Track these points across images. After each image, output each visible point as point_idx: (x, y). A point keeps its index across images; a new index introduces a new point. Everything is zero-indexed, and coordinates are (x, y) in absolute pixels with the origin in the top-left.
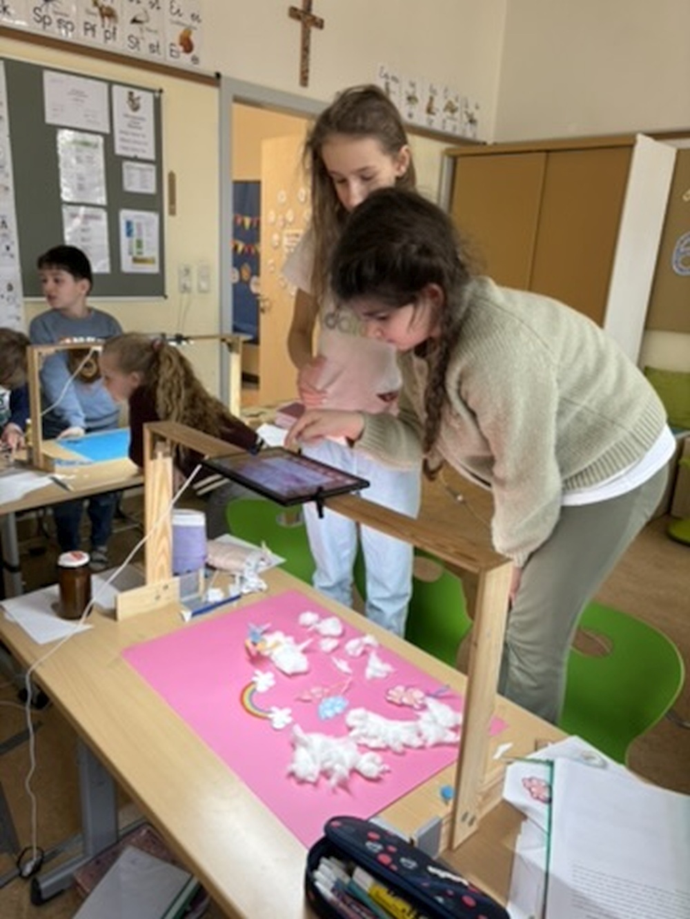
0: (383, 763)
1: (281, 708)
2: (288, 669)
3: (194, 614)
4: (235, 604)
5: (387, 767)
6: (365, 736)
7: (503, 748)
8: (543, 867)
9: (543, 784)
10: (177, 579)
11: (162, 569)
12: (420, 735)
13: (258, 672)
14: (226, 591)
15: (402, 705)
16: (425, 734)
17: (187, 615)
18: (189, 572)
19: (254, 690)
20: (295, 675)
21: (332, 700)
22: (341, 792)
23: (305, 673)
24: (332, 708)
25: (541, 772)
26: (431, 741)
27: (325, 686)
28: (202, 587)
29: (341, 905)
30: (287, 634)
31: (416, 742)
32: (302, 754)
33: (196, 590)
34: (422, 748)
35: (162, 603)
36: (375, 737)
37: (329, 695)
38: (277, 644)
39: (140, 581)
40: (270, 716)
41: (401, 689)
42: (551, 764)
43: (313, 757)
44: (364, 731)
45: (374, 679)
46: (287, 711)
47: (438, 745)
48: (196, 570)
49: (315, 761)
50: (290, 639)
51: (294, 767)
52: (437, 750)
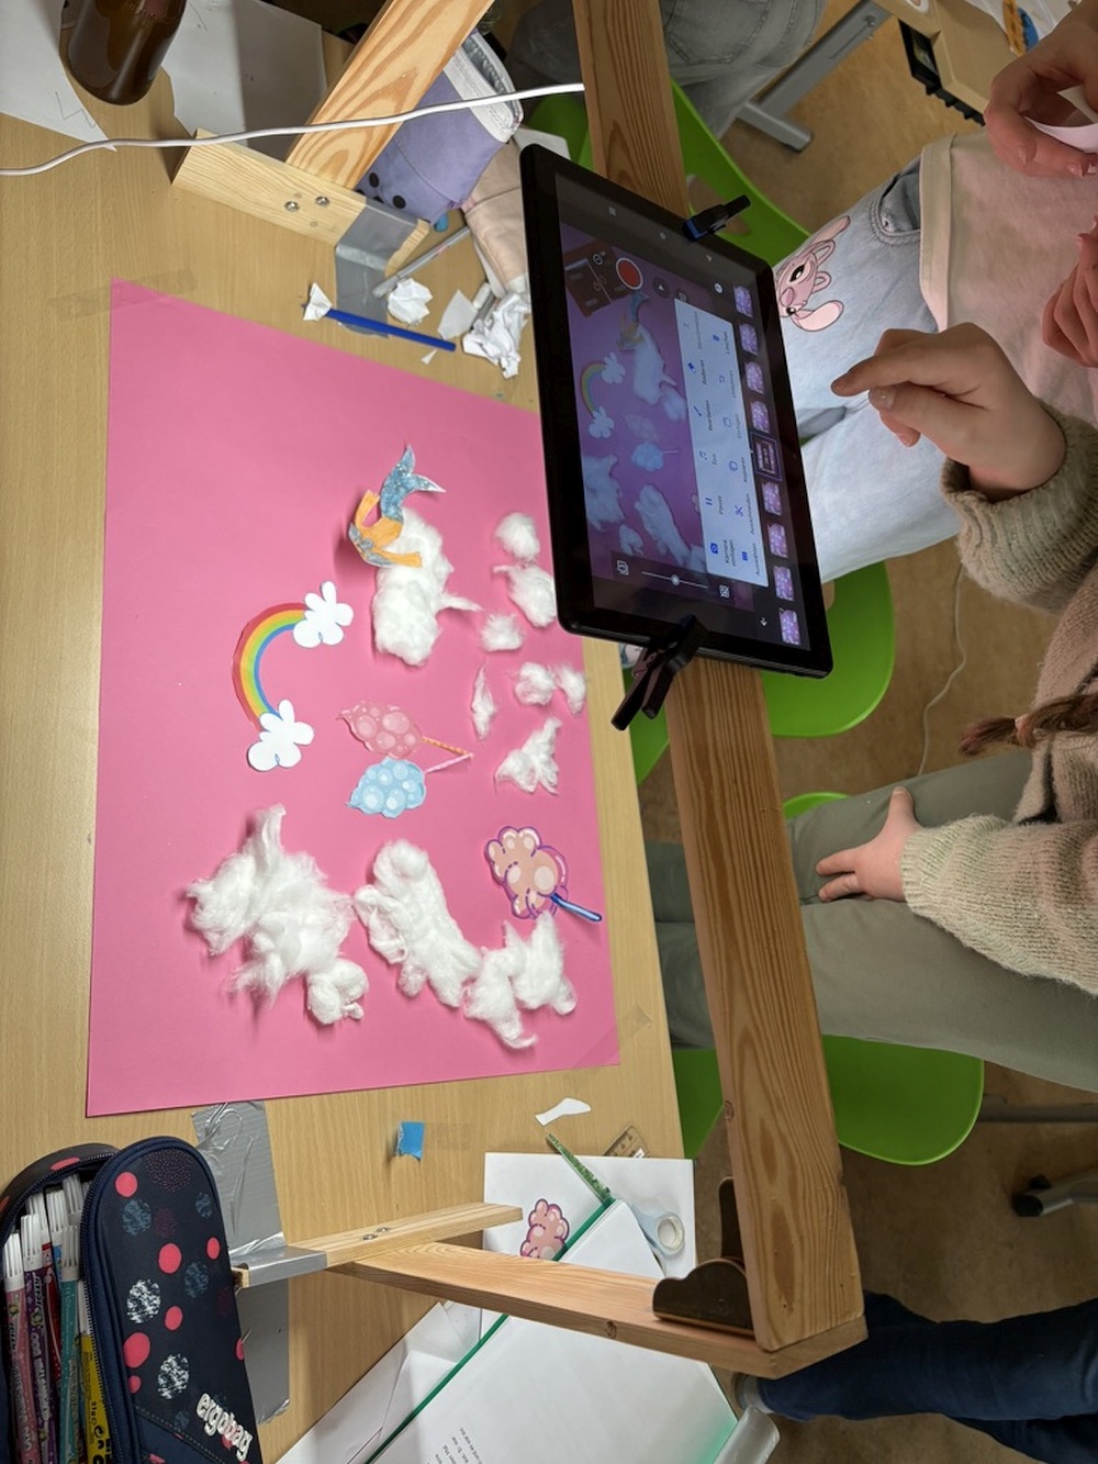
1: (299, 717)
3: (332, 314)
4: (429, 356)
7: (572, 1106)
9: (560, 1231)
10: (359, 204)
11: (341, 157)
12: (471, 981)
14: (437, 307)
15: (502, 883)
17: (319, 304)
19: (291, 627)
20: (391, 657)
23: (407, 666)
26: (476, 1011)
27: (416, 728)
28: (399, 257)
30: (448, 551)
33: (387, 252)
36: (397, 932)
37: (405, 755)
41: (530, 838)
42: (606, 1201)
45: (509, 780)
48: (414, 217)
50: (445, 568)
51: (204, 890)
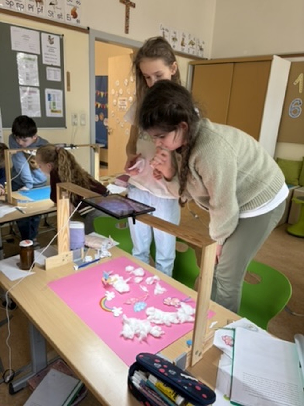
0: (162, 330)
1: (118, 307)
2: (121, 291)
3: (79, 267)
4: (97, 262)
5: (163, 332)
6: (154, 319)
7: (214, 323)
8: (230, 374)
9: (231, 338)
10: (72, 252)
11: (65, 247)
12: (178, 318)
13: (107, 292)
14: (93, 257)
15: (170, 305)
16: (180, 318)
17: (76, 267)
18: (77, 249)
19: (106, 300)
20: (124, 293)
21: (139, 304)
22: (144, 343)
23: (128, 292)
24: (140, 307)
25: (230, 334)
26: (183, 321)
27: (136, 298)
28: (83, 255)
29: (144, 391)
30: (120, 275)
31: (176, 321)
32: (126, 327)
33: (80, 256)
34: (179, 324)
35: (65, 262)
36: (158, 319)
37: (138, 301)
38: (116, 280)
39: (56, 253)
40: (113, 311)
41: (169, 298)
42: (234, 330)
43: (132, 328)
44: (153, 317)
45: (158, 294)
46: (120, 309)
47: (186, 322)
48: (80, 248)
49: (132, 330)
50: (121, 277)
51: (123, 332)
52: (185, 324)
